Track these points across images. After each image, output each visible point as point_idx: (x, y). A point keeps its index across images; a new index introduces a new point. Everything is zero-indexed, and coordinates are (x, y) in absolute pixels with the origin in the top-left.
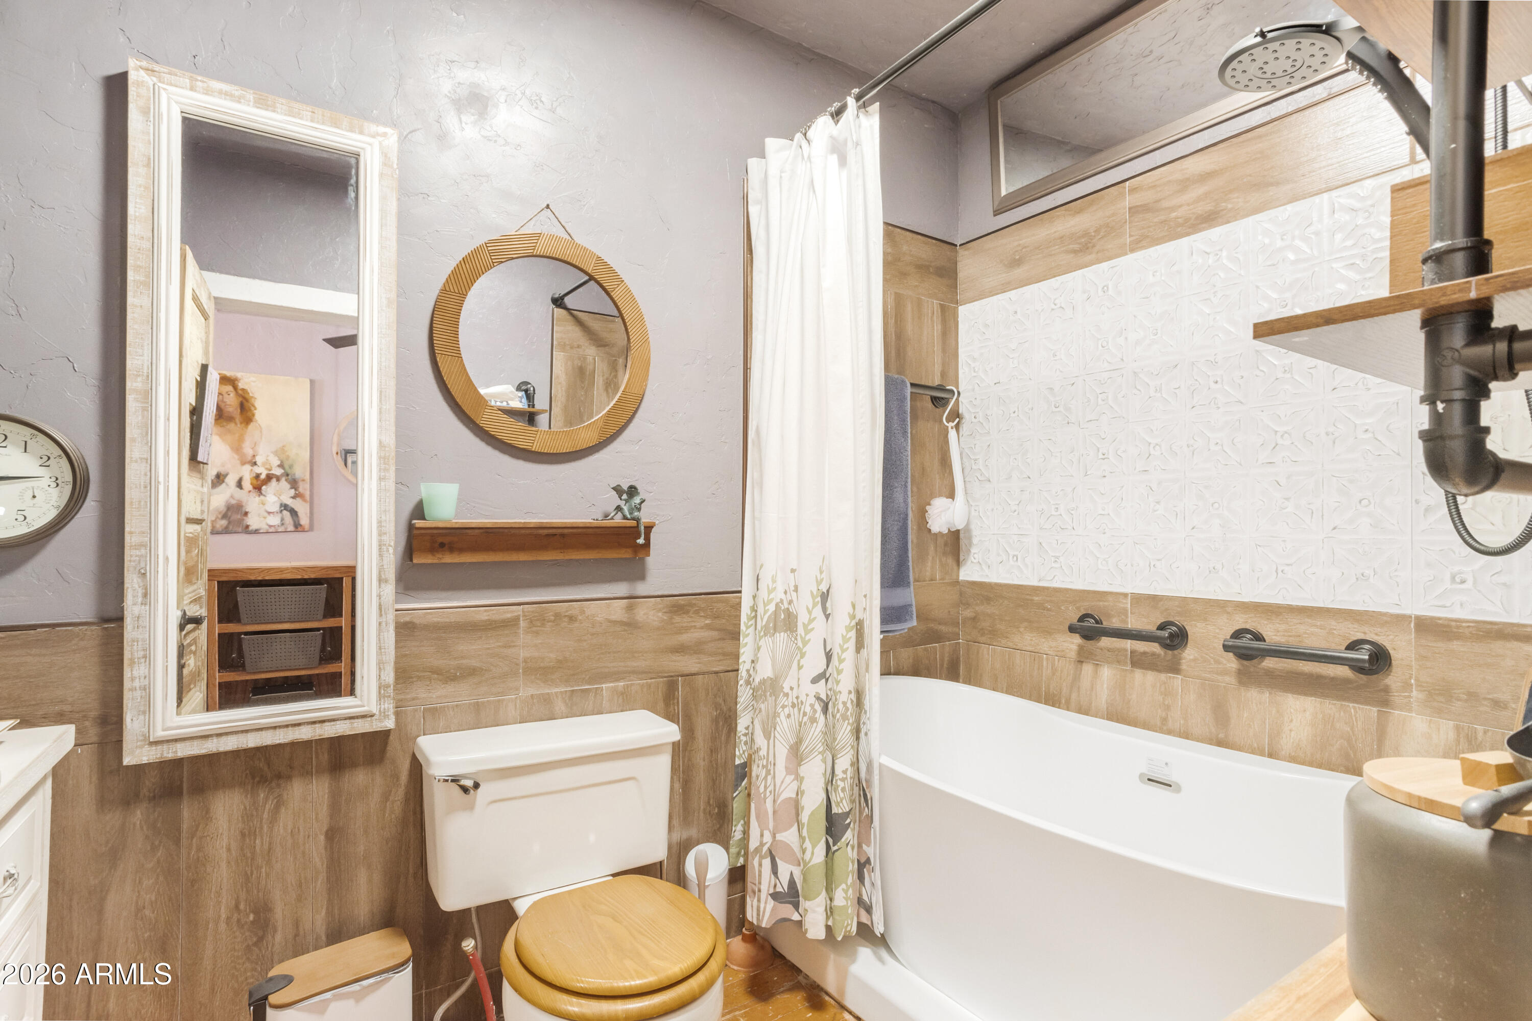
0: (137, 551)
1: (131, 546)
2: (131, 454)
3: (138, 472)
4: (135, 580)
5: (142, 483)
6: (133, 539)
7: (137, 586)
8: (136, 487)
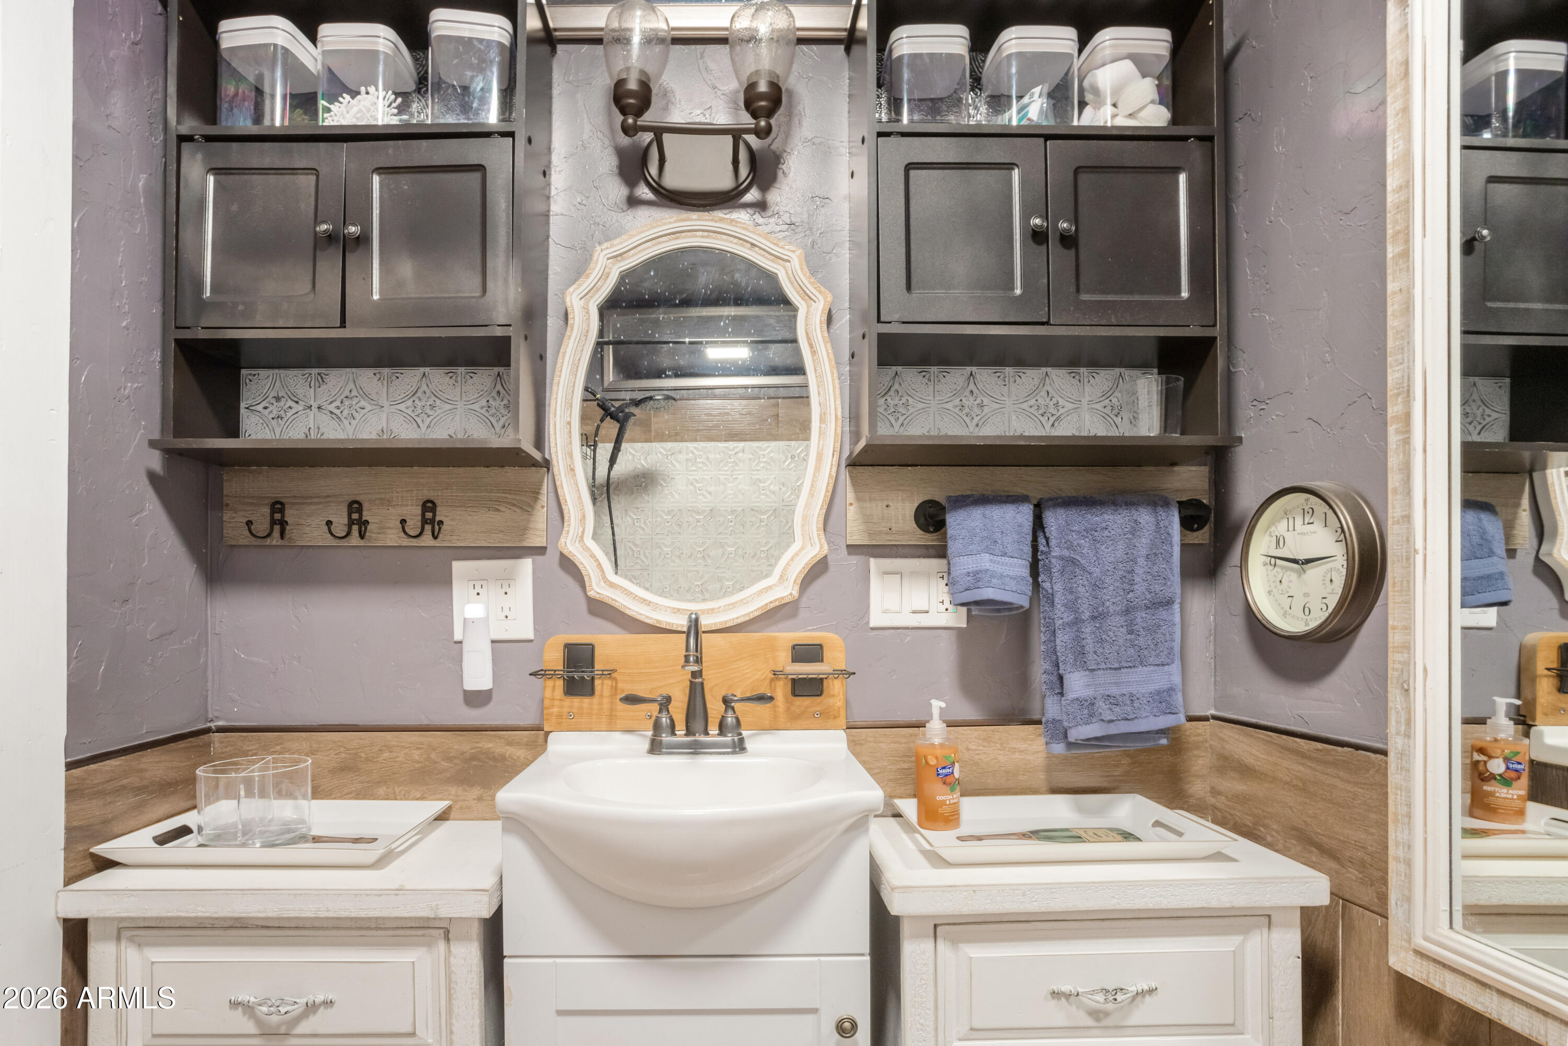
0: (1400, 655)
1: (1394, 647)
2: (1393, 512)
3: (1400, 538)
4: (1398, 699)
5: (1404, 554)
6: (1396, 638)
7: (1399, 706)
8: (1398, 561)
